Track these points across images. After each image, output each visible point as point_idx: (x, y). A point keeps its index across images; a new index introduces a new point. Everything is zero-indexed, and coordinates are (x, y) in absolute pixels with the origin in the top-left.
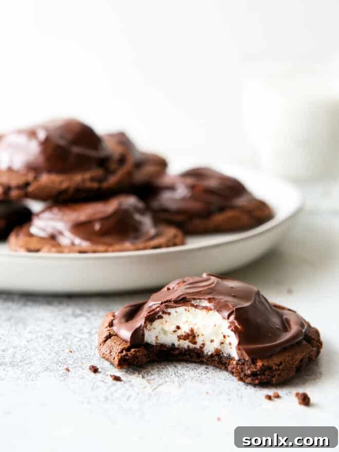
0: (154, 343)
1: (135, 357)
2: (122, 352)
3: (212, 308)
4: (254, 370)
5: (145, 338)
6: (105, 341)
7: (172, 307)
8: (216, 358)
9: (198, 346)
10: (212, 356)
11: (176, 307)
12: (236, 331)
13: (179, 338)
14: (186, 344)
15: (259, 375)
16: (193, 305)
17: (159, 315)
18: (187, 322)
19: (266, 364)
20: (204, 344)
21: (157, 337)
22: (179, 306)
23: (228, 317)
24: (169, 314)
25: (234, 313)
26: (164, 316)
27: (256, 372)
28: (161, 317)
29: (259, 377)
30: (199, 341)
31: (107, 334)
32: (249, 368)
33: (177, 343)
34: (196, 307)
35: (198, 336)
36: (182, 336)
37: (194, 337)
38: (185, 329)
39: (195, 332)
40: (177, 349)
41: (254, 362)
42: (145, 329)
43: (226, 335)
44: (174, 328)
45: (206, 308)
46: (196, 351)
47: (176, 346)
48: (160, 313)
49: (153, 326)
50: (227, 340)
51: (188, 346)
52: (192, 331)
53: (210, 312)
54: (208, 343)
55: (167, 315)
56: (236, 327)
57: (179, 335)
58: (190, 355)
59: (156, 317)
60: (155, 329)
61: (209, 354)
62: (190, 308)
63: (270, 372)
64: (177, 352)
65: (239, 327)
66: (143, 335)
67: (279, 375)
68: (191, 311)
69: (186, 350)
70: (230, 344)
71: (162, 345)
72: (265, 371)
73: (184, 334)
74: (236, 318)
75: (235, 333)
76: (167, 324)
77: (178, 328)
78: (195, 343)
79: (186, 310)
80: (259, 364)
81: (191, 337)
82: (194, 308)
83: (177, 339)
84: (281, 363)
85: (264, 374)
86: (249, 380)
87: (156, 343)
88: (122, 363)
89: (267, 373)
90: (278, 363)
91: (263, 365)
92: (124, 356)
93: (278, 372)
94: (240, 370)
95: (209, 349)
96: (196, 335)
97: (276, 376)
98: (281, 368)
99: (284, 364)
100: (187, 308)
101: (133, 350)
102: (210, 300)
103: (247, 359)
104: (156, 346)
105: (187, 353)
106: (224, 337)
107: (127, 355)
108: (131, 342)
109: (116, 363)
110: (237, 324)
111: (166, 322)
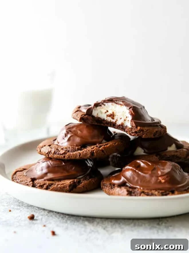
0: (96, 116)
1: (87, 119)
2: (82, 115)
3: (123, 104)
4: (136, 130)
5: (93, 113)
6: (76, 112)
7: (106, 102)
8: (121, 127)
9: (114, 121)
10: (119, 125)
11: (108, 103)
12: (131, 114)
13: (107, 116)
14: (109, 119)
15: (138, 133)
16: (115, 103)
17: (100, 104)
18: (112, 109)
19: (141, 128)
20: (117, 120)
21: (97, 114)
22: (109, 103)
23: (129, 109)
24: (105, 105)
25: (132, 108)
26: (102, 105)
27: (137, 131)
28: (101, 106)
29: (138, 134)
30: (115, 118)
31: (77, 110)
32: (134, 130)
33: (106, 118)
34: (117, 103)
35: (115, 116)
36: (108, 115)
37: (114, 116)
38: (110, 112)
39: (114, 114)
40: (106, 121)
41: (137, 127)
42: (93, 109)
43: (127, 116)
44: (105, 111)
45: (121, 104)
46: (113, 123)
47: (105, 119)
48: (101, 104)
49: (97, 109)
50: (128, 119)
51: (110, 121)
52: (113, 113)
53: (122, 106)
54: (119, 119)
55: (104, 105)
56: (132, 113)
57: (107, 114)
58: (110, 124)
59: (99, 105)
60: (97, 110)
61: (119, 124)
62: (114, 103)
63: (143, 132)
64: (105, 122)
65: (133, 113)
66: (92, 111)
67: (146, 134)
68: (114, 105)
69: (109, 122)
70: (128, 121)
71: (99, 118)
72: (141, 131)
73: (109, 114)
74: (132, 110)
75: (131, 115)
76: (103, 109)
77: (107, 111)
78: (113, 119)
79: (112, 104)
80: (139, 128)
81: (112, 116)
82: (115, 104)
83: (106, 116)
84: (148, 130)
85: (140, 133)
86: (133, 134)
87: (97, 116)
88: (81, 119)
89: (141, 132)
90: (147, 129)
91: (140, 129)
92: (83, 117)
93: (146, 133)
94: (130, 130)
95: (119, 123)
96: (114, 115)
97: (145, 135)
98: (148, 131)
99: (149, 130)
100: (112, 103)
101: (87, 116)
102: (123, 102)
103: (134, 126)
104: (97, 117)
105: (109, 123)
106: (127, 117)
107: (84, 117)
108: (86, 113)
109: (79, 119)
110: (132, 112)
111: (103, 108)
